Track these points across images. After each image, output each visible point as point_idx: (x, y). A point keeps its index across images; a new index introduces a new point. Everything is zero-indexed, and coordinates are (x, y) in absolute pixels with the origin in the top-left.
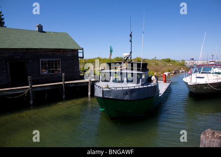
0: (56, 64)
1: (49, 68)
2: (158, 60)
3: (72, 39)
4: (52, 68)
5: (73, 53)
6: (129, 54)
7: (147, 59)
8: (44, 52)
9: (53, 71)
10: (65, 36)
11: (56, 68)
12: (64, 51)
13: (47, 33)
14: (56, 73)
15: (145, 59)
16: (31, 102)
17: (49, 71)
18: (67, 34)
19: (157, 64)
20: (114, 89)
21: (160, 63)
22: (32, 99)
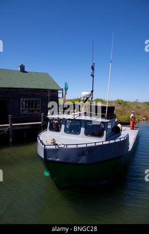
0: (36, 104)
1: (29, 107)
2: (140, 103)
3: (53, 80)
4: (32, 107)
5: (54, 94)
6: (89, 93)
7: (129, 102)
8: (25, 91)
9: (33, 111)
10: (46, 76)
11: (36, 107)
12: (44, 92)
13: (29, 73)
14: (36, 112)
15: (126, 102)
16: (11, 140)
17: (29, 110)
18: (48, 74)
19: (139, 107)
20: (62, 146)
21: (142, 106)
22: (11, 137)
